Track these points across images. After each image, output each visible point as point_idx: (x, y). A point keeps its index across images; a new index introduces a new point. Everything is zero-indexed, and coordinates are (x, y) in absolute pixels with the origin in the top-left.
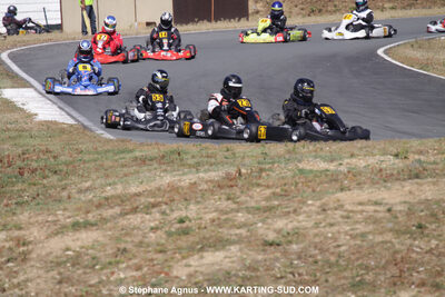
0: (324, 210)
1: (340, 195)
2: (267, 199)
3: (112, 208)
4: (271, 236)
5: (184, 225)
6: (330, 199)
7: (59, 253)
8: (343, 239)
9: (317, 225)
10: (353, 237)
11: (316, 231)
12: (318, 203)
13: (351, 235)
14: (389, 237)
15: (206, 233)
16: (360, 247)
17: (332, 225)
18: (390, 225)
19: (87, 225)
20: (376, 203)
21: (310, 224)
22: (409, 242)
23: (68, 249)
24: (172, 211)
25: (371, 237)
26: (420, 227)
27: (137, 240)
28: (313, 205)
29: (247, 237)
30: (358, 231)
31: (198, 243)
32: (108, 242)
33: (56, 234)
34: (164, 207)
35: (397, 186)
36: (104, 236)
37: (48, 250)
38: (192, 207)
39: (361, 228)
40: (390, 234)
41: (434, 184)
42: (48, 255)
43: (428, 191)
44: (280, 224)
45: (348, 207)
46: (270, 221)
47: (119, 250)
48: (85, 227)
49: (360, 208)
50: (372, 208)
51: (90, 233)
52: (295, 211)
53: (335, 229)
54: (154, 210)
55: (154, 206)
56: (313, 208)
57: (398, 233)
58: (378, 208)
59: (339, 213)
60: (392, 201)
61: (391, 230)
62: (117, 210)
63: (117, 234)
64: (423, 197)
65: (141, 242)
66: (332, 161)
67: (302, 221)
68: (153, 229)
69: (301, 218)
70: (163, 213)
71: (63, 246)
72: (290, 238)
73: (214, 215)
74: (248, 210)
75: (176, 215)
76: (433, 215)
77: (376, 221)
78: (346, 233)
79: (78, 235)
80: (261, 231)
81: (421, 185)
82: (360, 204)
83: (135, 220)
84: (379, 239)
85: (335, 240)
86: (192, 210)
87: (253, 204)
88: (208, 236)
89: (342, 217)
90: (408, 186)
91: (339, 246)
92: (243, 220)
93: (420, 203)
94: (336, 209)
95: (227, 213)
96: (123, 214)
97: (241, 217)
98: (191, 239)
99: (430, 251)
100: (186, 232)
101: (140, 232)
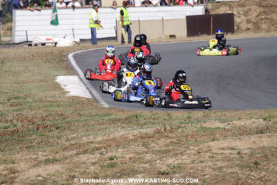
0: (199, 153)
1: (211, 144)
2: (167, 145)
3: (72, 150)
4: (164, 168)
5: (113, 161)
6: (204, 146)
7: (34, 178)
8: (208, 171)
9: (193, 162)
10: (214, 169)
11: (191, 166)
12: (196, 148)
13: (212, 168)
14: (236, 169)
15: (125, 167)
16: (217, 175)
17: (202, 162)
18: (238, 162)
19: (54, 161)
20: (232, 149)
21: (188, 161)
22: (247, 173)
23: (39, 176)
24: (107, 152)
25: (225, 170)
26: (256, 163)
27: (82, 170)
28: (193, 149)
29: (149, 169)
30: (217, 166)
31: (119, 173)
32: (64, 171)
33: (34, 167)
34: (103, 150)
35: (247, 138)
36: (63, 168)
37: (27, 176)
38: (120, 150)
39: (219, 164)
40: (237, 168)
41: (269, 137)
42: (26, 179)
43: (265, 141)
44: (170, 161)
45: (214, 151)
46: (164, 159)
47: (70, 176)
48: (53, 162)
49: (222, 151)
50: (229, 151)
51: (55, 166)
52: (181, 153)
53: (203, 164)
54: (96, 152)
55: (97, 149)
56: (193, 152)
57: (242, 167)
58: (232, 152)
59: (208, 154)
60: (242, 148)
61: (238, 165)
62: (75, 152)
63: (70, 166)
64: (261, 145)
65: (85, 172)
66: (224, 122)
67: (185, 159)
68: (93, 164)
69: (184, 157)
70: (102, 154)
71: (36, 174)
72: (175, 170)
73: (132, 155)
74: (154, 152)
75: (109, 155)
76: (266, 156)
77: (229, 160)
78: (210, 167)
79: (47, 167)
80: (158, 166)
81: (261, 137)
82: (222, 149)
83: (84, 158)
84: (230, 170)
85: (203, 171)
86: (119, 152)
87: (157, 148)
88: (125, 168)
89: (209, 157)
90: (253, 138)
91: (204, 175)
92: (149, 158)
93: (259, 148)
94: (206, 152)
95: (140, 154)
96: (78, 154)
97: (148, 157)
98: (115, 170)
99: (260, 179)
100: (112, 166)
101: (85, 166)
